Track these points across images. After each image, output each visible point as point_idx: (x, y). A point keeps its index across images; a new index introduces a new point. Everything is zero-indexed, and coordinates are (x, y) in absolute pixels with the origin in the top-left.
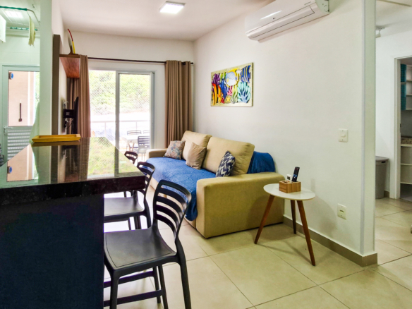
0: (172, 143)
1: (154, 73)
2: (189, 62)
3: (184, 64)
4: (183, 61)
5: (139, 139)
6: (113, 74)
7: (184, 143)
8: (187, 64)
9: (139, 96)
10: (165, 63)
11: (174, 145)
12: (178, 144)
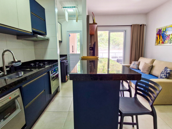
0: (133, 62)
1: (126, 31)
2: (143, 25)
3: (141, 25)
4: (140, 24)
5: (117, 60)
6: (108, 32)
7: (139, 63)
8: (142, 26)
9: (114, 43)
10: (131, 26)
11: (135, 63)
12: (136, 63)
